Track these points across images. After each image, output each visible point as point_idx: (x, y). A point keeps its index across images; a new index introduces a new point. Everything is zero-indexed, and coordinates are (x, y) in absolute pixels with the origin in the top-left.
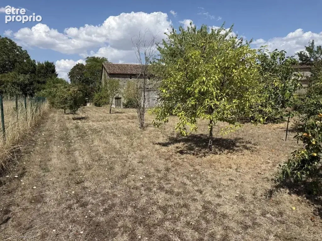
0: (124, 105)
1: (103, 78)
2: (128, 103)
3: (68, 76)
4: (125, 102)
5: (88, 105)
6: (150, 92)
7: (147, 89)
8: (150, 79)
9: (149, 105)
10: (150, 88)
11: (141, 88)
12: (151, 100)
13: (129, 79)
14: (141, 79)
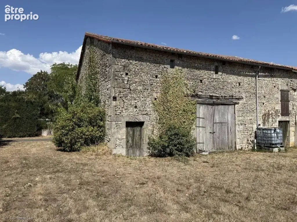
5: (45, 133)
6: (216, 107)
7: (210, 100)
8: (220, 73)
9: (214, 143)
10: (218, 98)
11: (197, 95)
12: (217, 128)
13: (168, 66)
14: (197, 72)
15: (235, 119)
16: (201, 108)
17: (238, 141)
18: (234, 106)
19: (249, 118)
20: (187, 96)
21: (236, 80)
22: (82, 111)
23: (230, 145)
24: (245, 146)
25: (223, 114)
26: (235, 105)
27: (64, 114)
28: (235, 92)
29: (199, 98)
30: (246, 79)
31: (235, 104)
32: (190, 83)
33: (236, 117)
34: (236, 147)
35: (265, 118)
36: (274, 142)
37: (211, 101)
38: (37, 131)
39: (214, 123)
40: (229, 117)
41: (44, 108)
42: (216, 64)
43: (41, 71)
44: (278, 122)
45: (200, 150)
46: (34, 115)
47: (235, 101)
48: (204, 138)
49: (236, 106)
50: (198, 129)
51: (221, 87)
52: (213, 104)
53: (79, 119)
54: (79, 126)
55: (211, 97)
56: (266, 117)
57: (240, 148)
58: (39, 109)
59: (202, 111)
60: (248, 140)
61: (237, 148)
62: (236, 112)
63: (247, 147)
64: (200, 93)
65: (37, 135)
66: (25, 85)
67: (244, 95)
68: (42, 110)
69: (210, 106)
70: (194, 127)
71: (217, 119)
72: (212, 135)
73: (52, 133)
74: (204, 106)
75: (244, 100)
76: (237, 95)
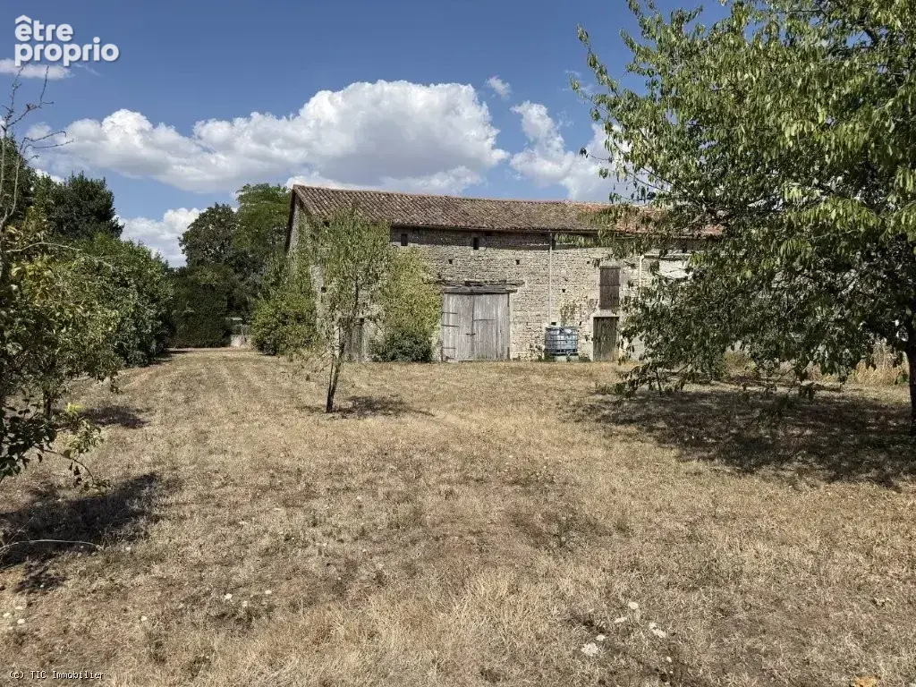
0: (374, 347)
1: (294, 243)
2: (392, 340)
3: (180, 245)
4: (380, 337)
5: (236, 342)
6: (477, 297)
7: (466, 287)
8: (481, 248)
9: (473, 349)
10: (479, 285)
11: (444, 281)
12: (479, 328)
13: (399, 244)
14: (443, 249)
15: (509, 315)
16: (451, 298)
17: (512, 346)
18: (506, 295)
19: (534, 313)
20: (429, 282)
21: (512, 256)
22: (288, 305)
23: (500, 352)
24: (524, 353)
25: (489, 309)
26: (508, 294)
27: (267, 309)
28: (510, 274)
29: (448, 285)
30: (530, 255)
31: (509, 292)
32: (432, 265)
33: (511, 311)
34: (508, 356)
35: (565, 313)
36: (559, 348)
37: (468, 289)
38: (223, 337)
39: (473, 321)
40: (499, 312)
41: (233, 297)
42: (474, 235)
43: (217, 205)
44: (592, 319)
45: (447, 358)
46: (216, 309)
47: (509, 288)
48: (457, 341)
49: (511, 295)
50: (446, 329)
51: (485, 268)
52: (472, 293)
53: (284, 314)
54: (284, 324)
55: (468, 284)
56: (568, 311)
57: (516, 357)
58: (225, 298)
59: (452, 303)
60: (531, 346)
61: (511, 357)
62: (511, 304)
63: (529, 355)
64: (449, 279)
65: (223, 345)
66: (182, 238)
67: (525, 279)
68: (231, 300)
69: (466, 297)
70: (439, 325)
71: (479, 314)
72: (470, 338)
73: (249, 340)
74: (456, 297)
75: (526, 286)
76: (514, 278)
